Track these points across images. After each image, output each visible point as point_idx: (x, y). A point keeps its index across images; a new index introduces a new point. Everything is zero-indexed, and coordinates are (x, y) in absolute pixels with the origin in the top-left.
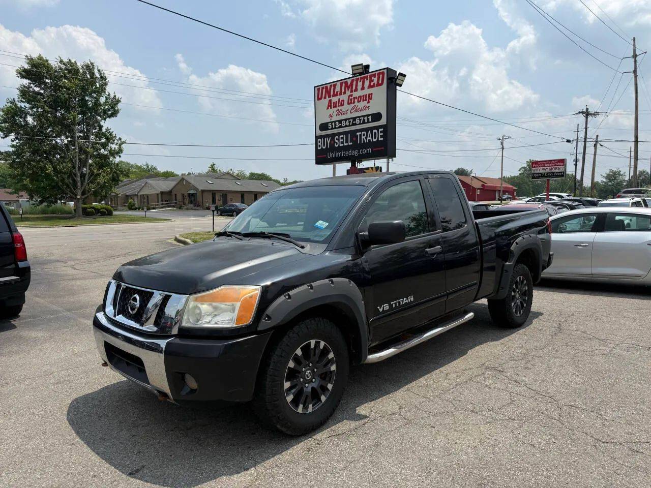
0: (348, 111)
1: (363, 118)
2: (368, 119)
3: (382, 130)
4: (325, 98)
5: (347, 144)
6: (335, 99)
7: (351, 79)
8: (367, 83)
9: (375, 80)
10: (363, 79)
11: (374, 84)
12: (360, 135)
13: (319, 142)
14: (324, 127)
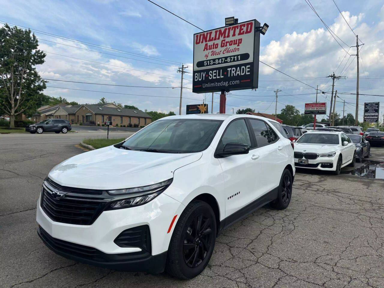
0: (221, 52)
1: (233, 57)
2: (238, 58)
3: (249, 66)
4: (202, 42)
5: (219, 77)
6: (210, 43)
7: (224, 28)
8: (237, 31)
9: (245, 29)
10: (235, 28)
11: (243, 32)
12: (231, 71)
13: (196, 75)
14: (200, 64)
